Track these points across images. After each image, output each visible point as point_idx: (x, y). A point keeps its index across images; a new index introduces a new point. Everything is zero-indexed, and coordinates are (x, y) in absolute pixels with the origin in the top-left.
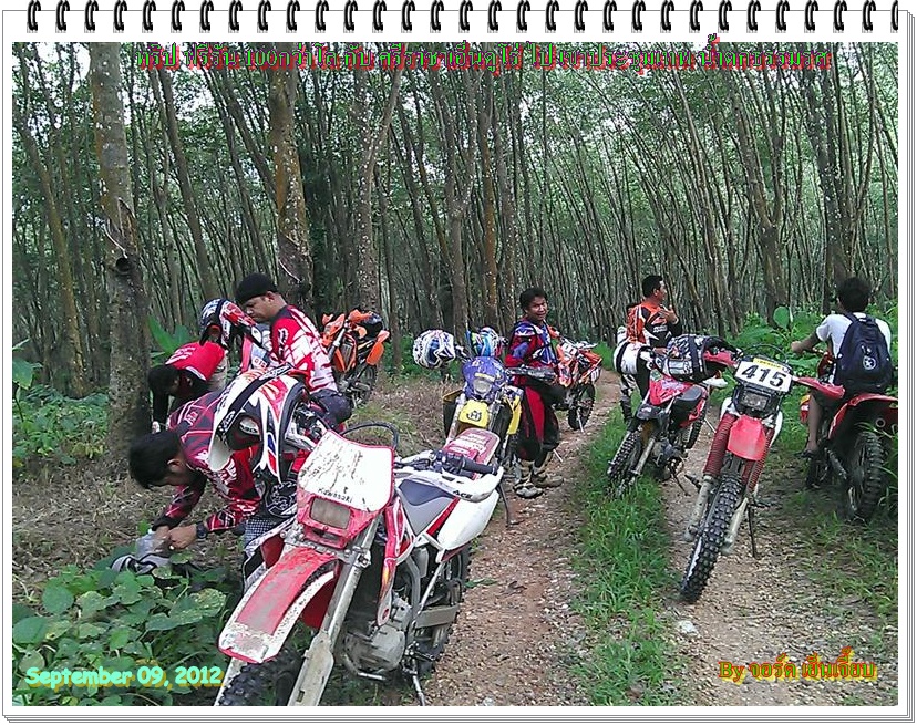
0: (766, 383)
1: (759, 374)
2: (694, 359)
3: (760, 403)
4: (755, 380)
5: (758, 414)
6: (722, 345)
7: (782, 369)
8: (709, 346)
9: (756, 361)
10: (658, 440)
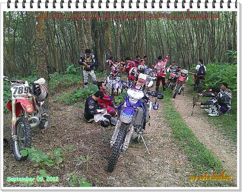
0: (185, 73)
1: (184, 71)
2: (176, 69)
3: (184, 75)
4: (183, 72)
5: (184, 76)
6: (180, 68)
7: (187, 71)
8: (178, 68)
9: (184, 70)
10: (172, 83)
